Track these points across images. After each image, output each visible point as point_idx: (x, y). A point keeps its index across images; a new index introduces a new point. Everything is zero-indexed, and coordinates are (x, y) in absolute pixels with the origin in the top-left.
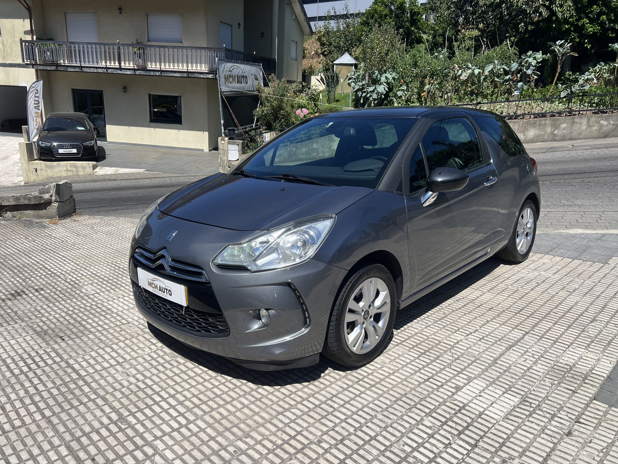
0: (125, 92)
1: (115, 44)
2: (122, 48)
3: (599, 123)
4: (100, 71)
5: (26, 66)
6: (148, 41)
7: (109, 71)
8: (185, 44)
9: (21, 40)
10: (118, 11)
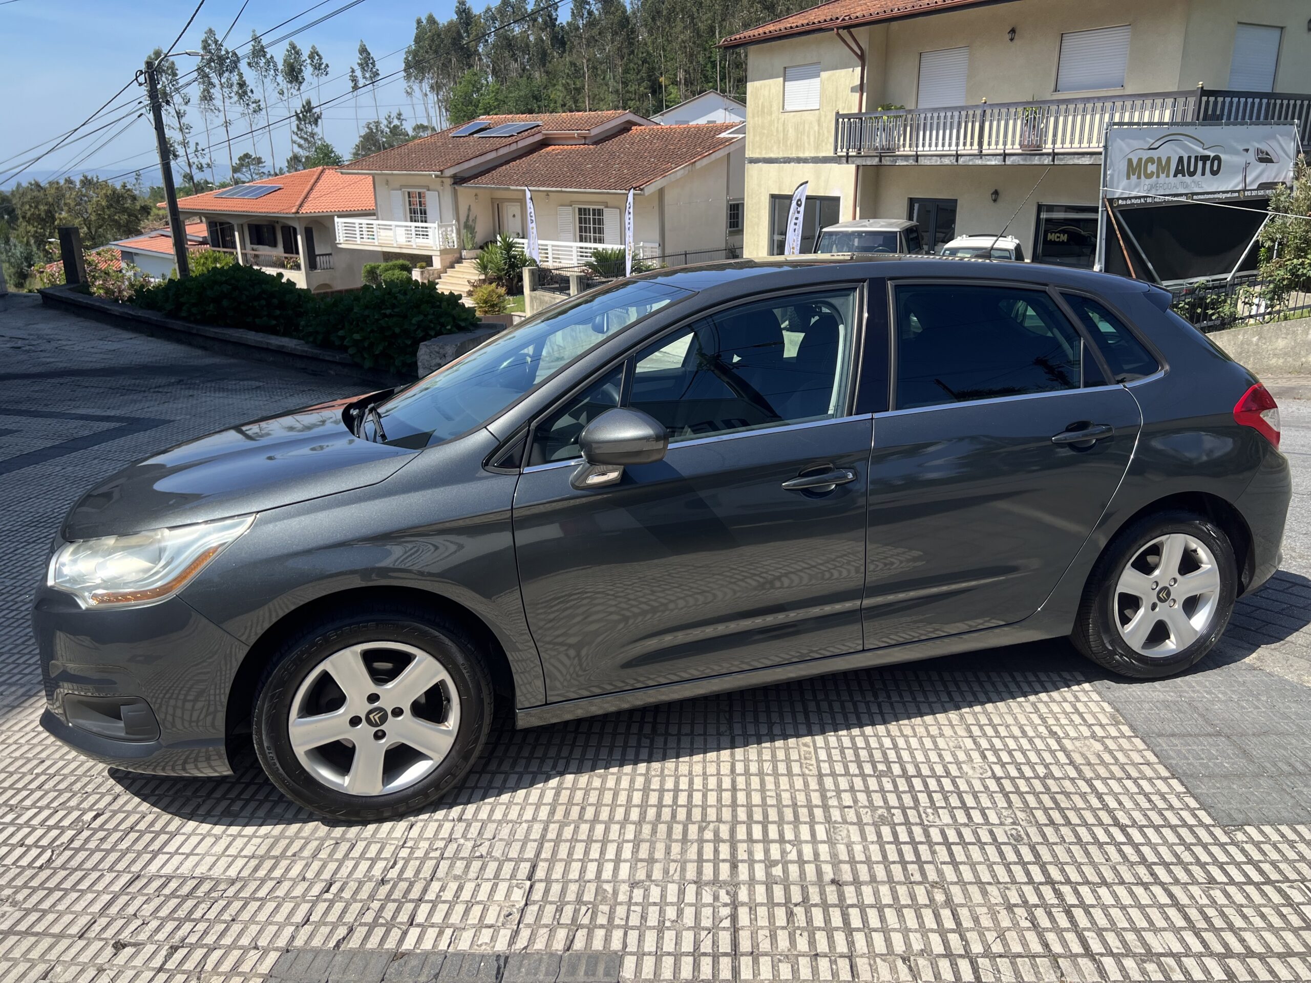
0: (995, 201)
1: (977, 106)
2: (988, 112)
4: (946, 161)
5: (836, 160)
6: (1056, 90)
7: (961, 161)
8: (1129, 90)
9: (838, 113)
10: (1008, 37)
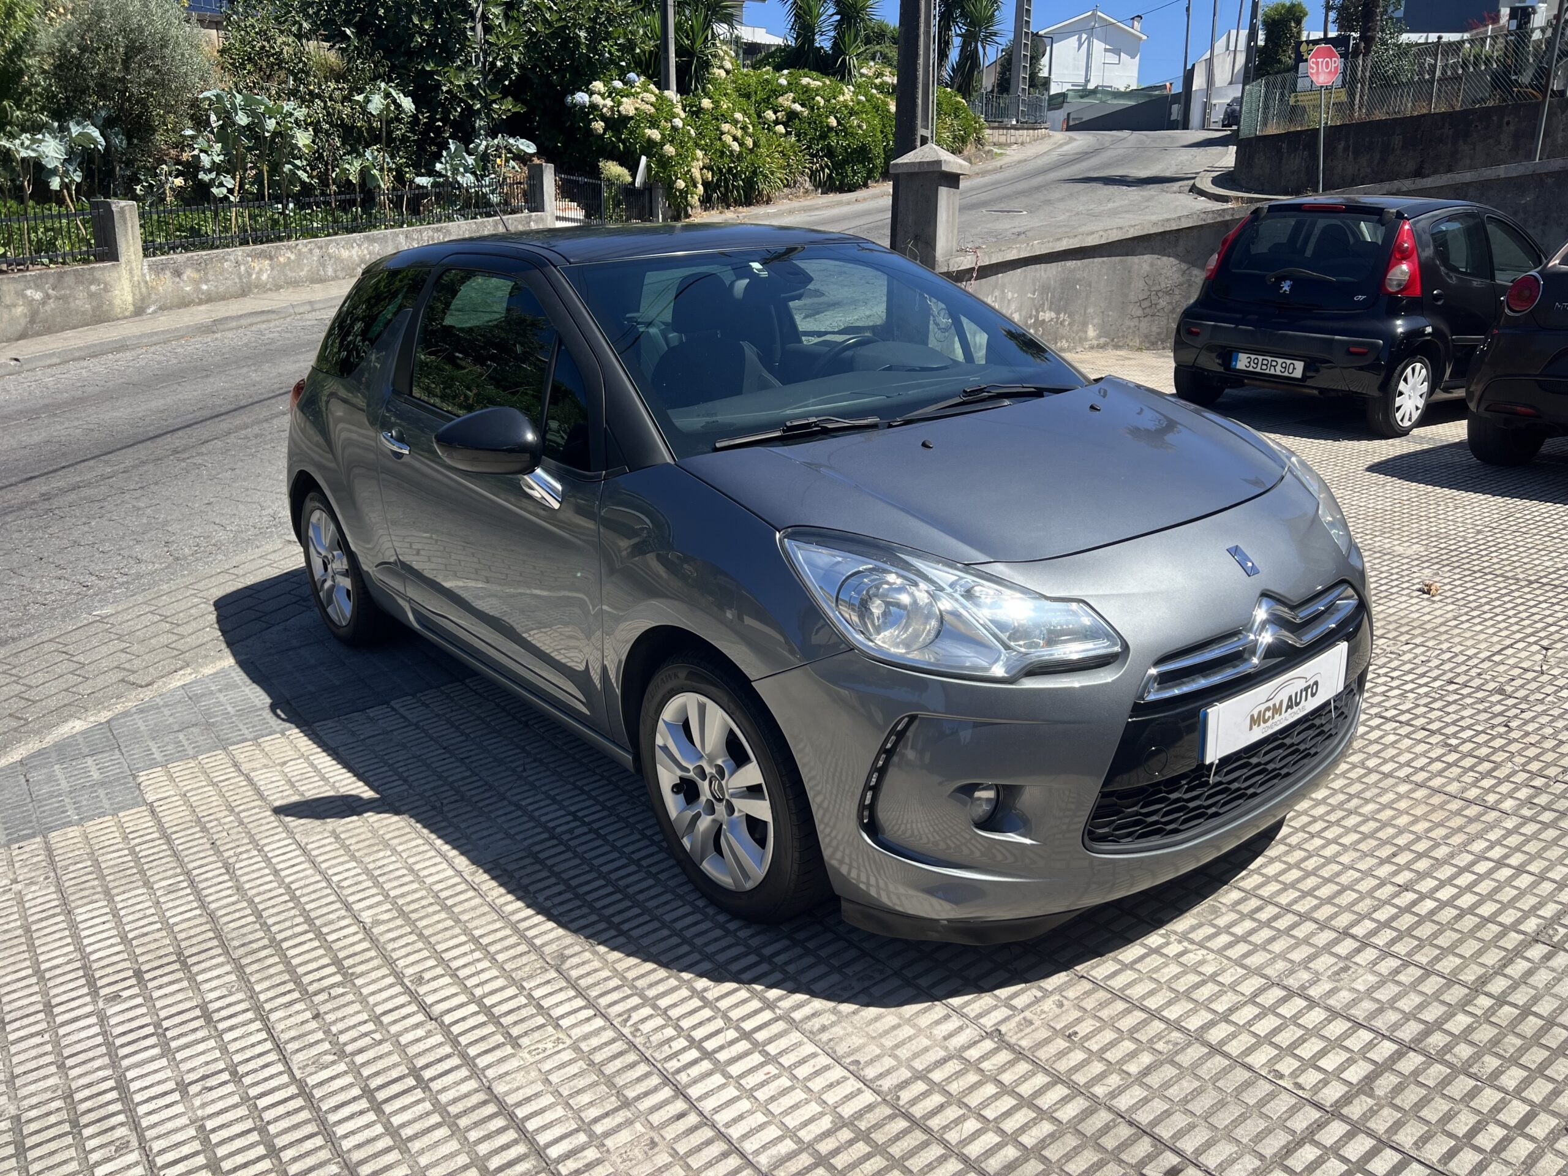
3: (25, 296)
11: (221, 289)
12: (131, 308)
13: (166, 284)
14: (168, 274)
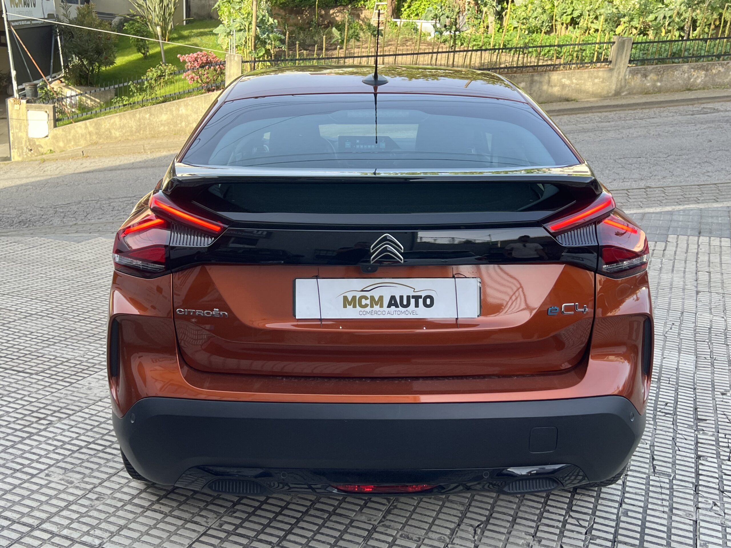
11: (669, 85)
12: (613, 92)
13: (637, 81)
14: (639, 75)
